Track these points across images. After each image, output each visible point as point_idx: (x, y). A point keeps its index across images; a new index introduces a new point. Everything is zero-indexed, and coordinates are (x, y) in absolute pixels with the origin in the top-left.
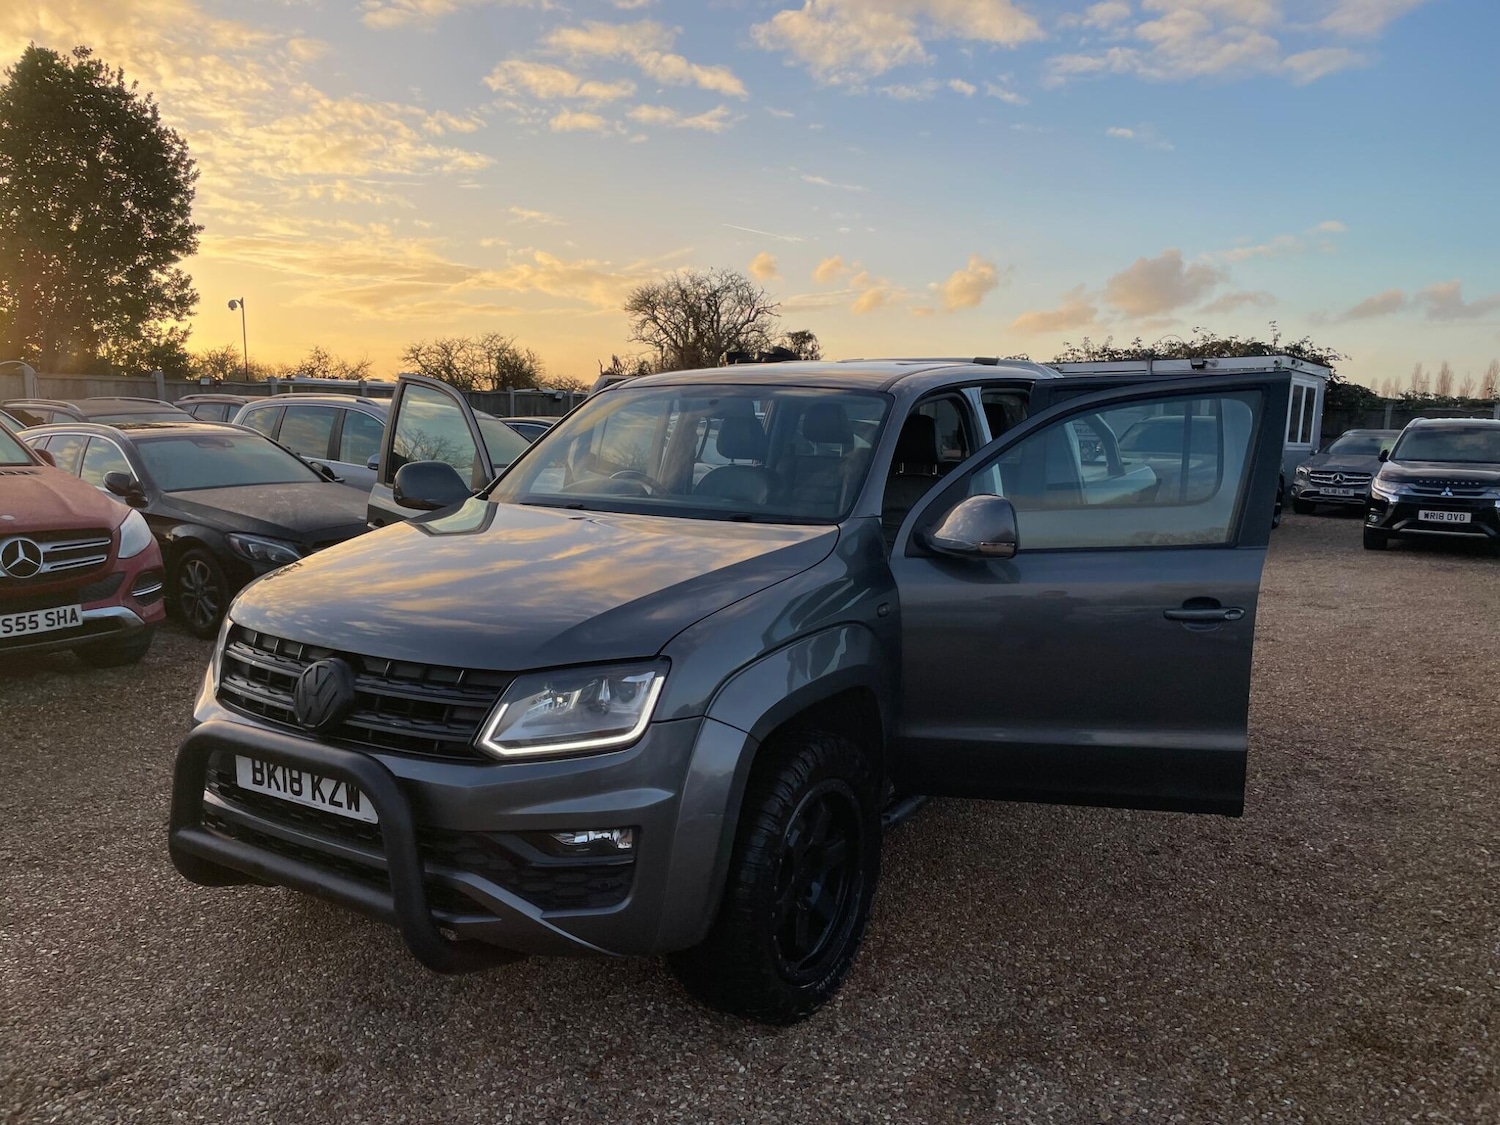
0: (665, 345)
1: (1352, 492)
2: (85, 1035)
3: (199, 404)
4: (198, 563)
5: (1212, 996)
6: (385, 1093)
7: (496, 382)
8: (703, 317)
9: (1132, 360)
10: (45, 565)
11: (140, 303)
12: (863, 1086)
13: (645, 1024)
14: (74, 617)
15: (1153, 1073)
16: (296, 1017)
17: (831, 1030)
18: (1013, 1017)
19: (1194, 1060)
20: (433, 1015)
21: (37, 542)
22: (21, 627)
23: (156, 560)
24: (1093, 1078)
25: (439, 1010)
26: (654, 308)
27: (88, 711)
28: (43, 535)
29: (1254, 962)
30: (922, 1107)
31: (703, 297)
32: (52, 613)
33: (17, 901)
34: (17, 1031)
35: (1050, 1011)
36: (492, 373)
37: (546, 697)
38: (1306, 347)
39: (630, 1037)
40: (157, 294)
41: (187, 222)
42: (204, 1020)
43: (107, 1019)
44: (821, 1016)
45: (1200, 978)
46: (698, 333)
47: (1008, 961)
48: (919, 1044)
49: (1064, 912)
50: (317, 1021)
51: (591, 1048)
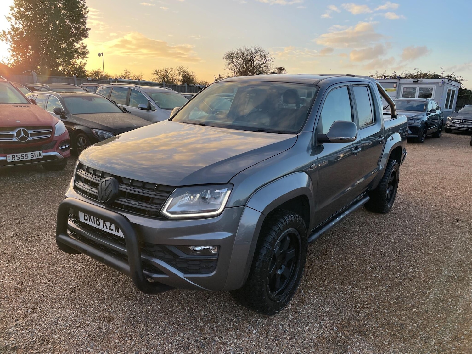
0: (236, 71)
1: (466, 126)
2: (28, 304)
3: (87, 86)
4: (82, 138)
5: (427, 312)
6: (128, 332)
7: (182, 82)
8: (249, 62)
9: (392, 79)
10: (30, 138)
11: (71, 53)
12: (298, 341)
13: (220, 311)
14: (40, 155)
15: (406, 342)
16: (100, 300)
17: (287, 318)
18: (353, 317)
19: (421, 338)
20: (147, 303)
21: (27, 130)
22: (23, 158)
23: (67, 137)
24: (384, 343)
25: (149, 301)
26: (233, 58)
27: (45, 186)
28: (29, 128)
29: (442, 299)
30: (320, 351)
31: (249, 55)
32: (33, 153)
33: (12, 252)
34: (5, 301)
35: (367, 315)
36: (181, 79)
37: (187, 196)
38: (453, 76)
39: (215, 316)
40: (76, 51)
41: (85, 27)
42: (69, 300)
43: (36, 298)
44: (283, 311)
45: (422, 304)
46: (247, 67)
47: (351, 294)
48: (319, 325)
49: (371, 276)
50: (107, 303)
51: (201, 319)
